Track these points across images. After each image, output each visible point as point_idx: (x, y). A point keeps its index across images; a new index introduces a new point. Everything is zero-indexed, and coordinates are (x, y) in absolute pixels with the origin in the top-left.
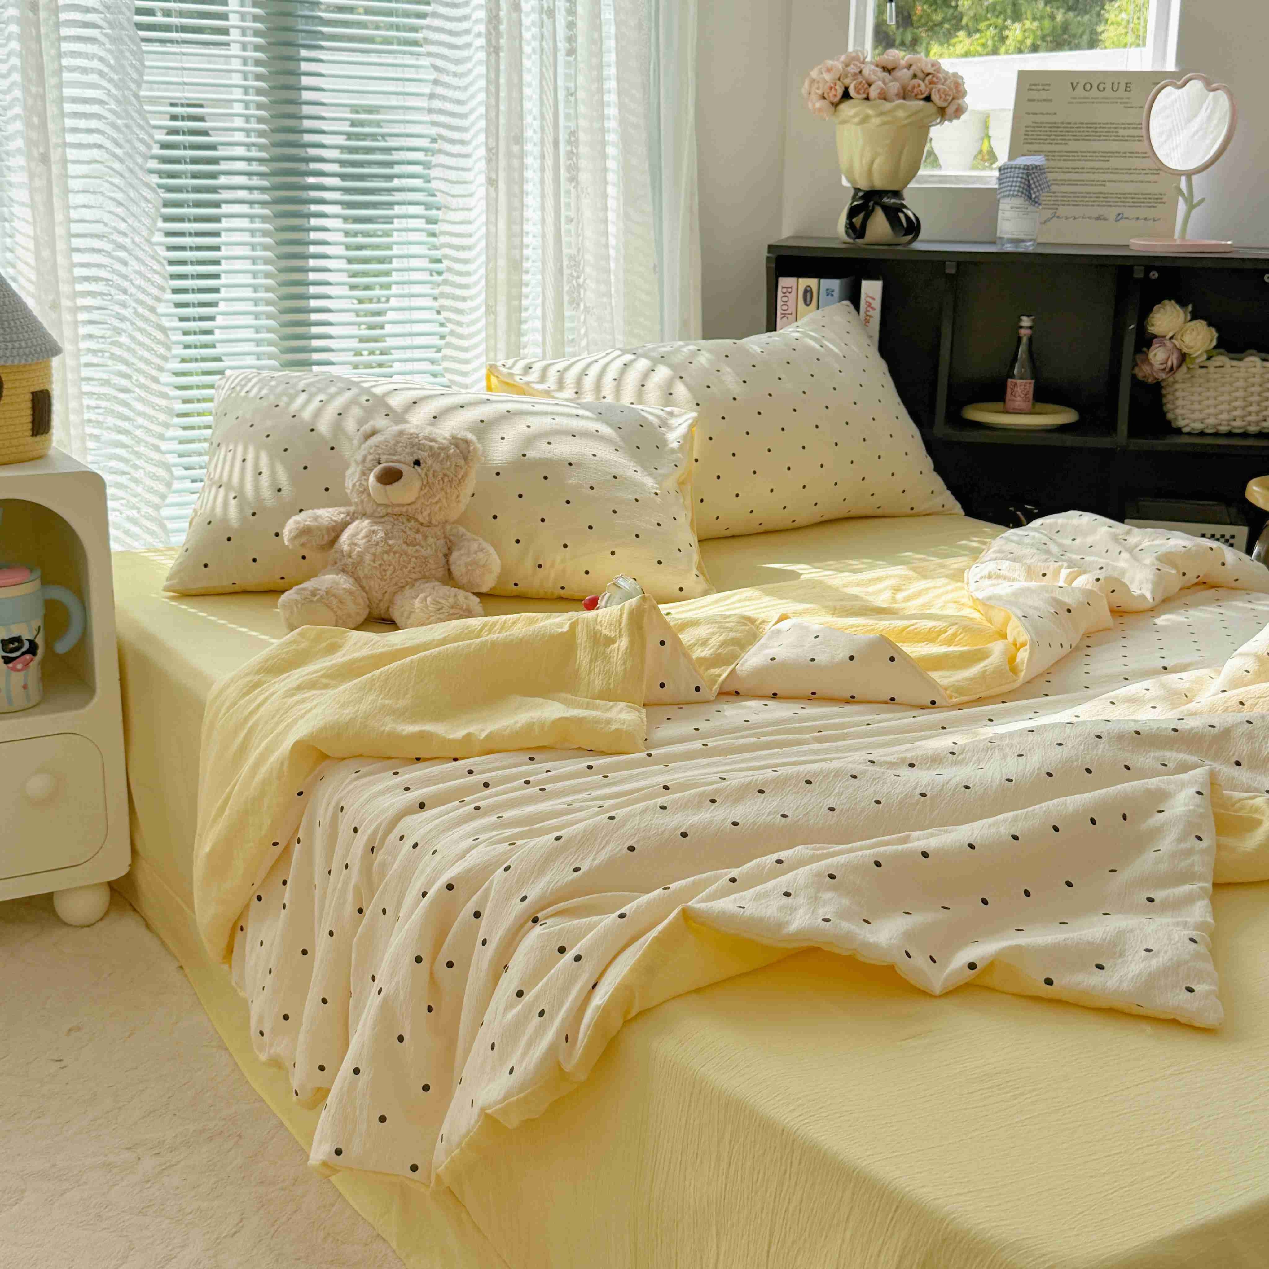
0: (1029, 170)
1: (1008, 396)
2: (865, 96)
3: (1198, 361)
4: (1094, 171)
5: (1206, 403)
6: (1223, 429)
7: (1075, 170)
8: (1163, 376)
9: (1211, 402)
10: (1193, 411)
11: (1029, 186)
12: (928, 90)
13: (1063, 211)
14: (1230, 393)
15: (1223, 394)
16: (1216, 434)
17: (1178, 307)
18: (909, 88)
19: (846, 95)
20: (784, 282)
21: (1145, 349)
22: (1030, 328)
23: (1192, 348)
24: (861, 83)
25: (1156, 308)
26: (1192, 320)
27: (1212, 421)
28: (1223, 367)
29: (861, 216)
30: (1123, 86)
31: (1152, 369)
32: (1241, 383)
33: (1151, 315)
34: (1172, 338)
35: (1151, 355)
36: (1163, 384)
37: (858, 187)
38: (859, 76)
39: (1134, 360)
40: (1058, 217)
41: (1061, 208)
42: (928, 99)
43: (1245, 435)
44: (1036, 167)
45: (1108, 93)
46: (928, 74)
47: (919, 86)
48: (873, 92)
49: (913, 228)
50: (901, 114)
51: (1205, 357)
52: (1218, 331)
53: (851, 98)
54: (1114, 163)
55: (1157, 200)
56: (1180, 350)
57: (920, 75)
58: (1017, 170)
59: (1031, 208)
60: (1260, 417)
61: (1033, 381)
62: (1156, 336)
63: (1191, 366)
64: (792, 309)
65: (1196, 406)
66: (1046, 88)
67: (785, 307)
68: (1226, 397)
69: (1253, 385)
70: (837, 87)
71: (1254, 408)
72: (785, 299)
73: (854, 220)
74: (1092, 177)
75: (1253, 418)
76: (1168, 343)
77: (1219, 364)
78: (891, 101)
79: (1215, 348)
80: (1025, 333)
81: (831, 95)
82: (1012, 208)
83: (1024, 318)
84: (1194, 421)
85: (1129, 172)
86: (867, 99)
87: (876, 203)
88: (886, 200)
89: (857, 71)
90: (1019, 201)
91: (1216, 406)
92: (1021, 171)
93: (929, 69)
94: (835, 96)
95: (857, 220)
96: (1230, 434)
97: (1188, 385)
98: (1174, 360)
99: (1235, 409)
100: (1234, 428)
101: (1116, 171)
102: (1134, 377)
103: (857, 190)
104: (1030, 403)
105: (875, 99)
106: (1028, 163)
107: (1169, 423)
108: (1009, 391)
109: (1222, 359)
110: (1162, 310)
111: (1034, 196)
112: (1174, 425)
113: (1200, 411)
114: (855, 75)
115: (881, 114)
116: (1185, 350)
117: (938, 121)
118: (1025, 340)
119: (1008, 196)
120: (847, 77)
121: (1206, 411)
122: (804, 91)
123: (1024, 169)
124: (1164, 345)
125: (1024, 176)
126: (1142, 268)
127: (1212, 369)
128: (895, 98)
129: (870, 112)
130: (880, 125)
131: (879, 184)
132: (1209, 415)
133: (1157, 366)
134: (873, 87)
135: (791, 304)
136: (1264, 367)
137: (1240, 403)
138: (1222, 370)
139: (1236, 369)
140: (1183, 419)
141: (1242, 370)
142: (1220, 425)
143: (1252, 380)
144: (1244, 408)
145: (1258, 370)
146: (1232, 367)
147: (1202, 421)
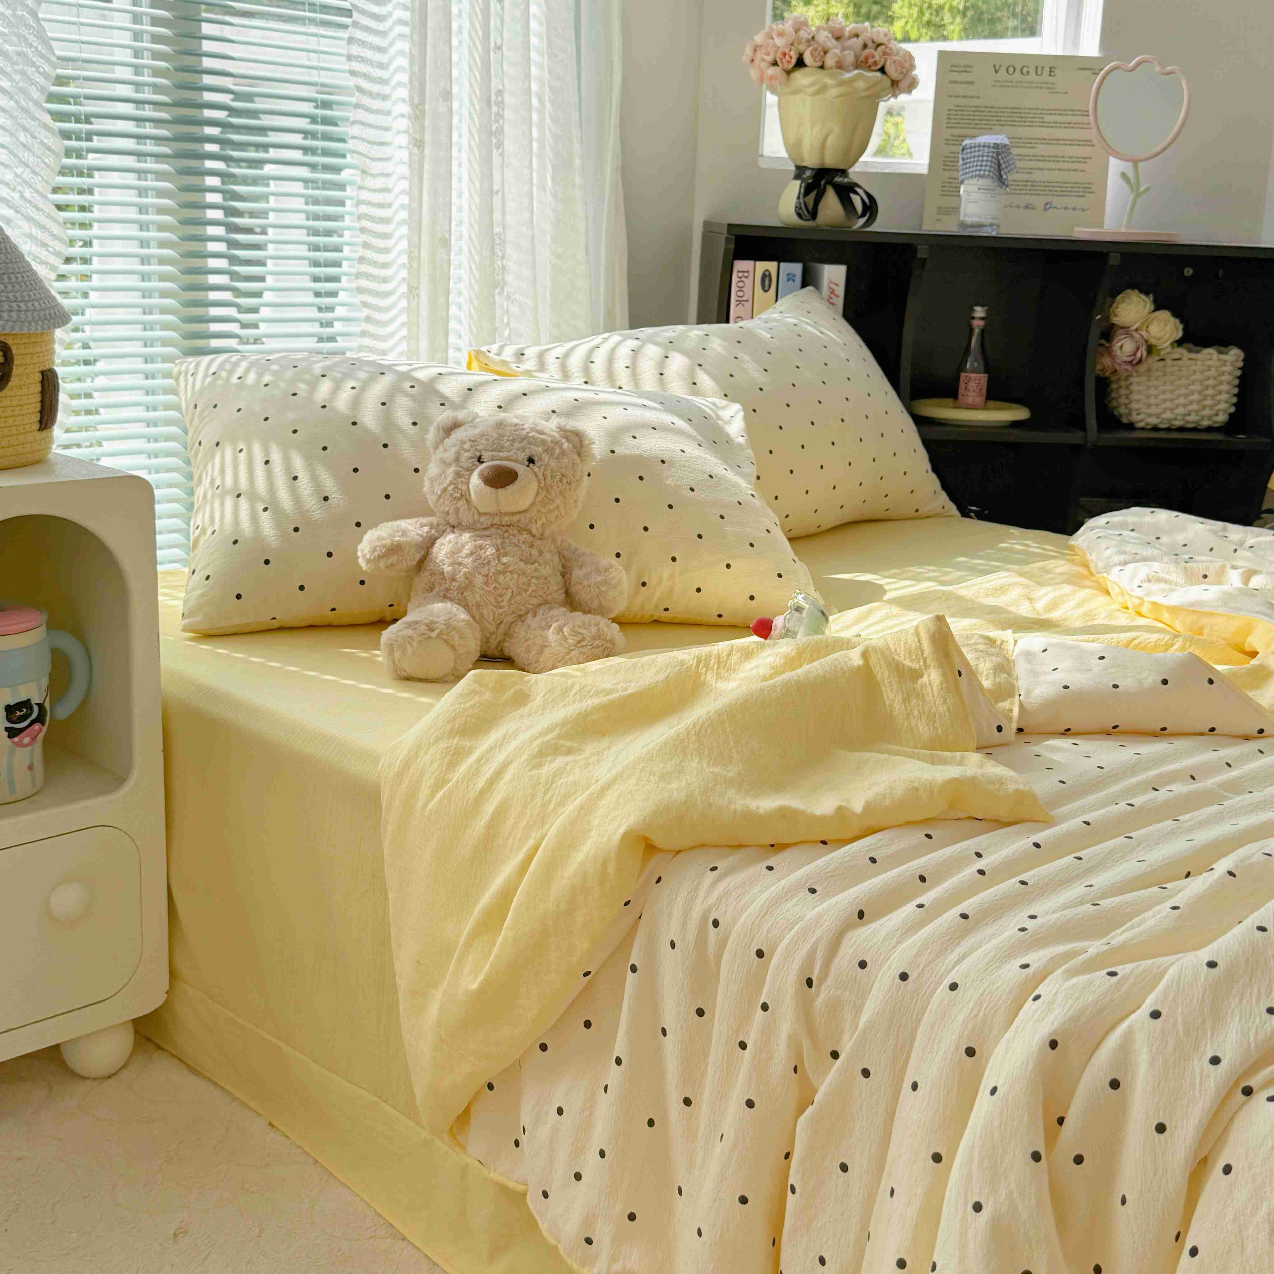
0: (999, 149)
1: (961, 392)
2: (820, 64)
3: (1161, 354)
4: (1020, 158)
5: (1162, 397)
6: (1178, 423)
9: (1168, 396)
10: (1149, 406)
11: (999, 165)
12: (883, 61)
14: (1187, 386)
15: (1179, 388)
16: (1168, 430)
17: (1143, 297)
19: (800, 63)
20: (741, 265)
21: (1107, 342)
22: (983, 319)
23: (1159, 339)
24: (816, 50)
25: (1120, 297)
26: (1156, 310)
27: (1168, 415)
28: (1180, 359)
29: (813, 195)
30: (1047, 71)
31: (1113, 361)
32: (1198, 377)
33: (1115, 305)
34: (1137, 329)
35: (1116, 346)
36: (1118, 378)
38: (813, 43)
42: (882, 70)
43: (1195, 429)
45: (1032, 77)
46: (879, 45)
47: (873, 56)
48: (830, 61)
50: (860, 85)
51: (1168, 350)
52: (1182, 322)
53: (805, 66)
55: (1085, 189)
56: (1146, 341)
57: (870, 44)
58: (986, 149)
59: (998, 190)
60: (1213, 412)
61: (986, 375)
62: (1120, 327)
64: (748, 296)
65: (1152, 400)
66: (968, 69)
67: (740, 294)
68: (1183, 391)
69: (1208, 378)
70: (792, 53)
71: (1208, 402)
72: (741, 284)
73: (806, 199)
75: (1207, 412)
76: (1134, 335)
77: (1177, 356)
78: (848, 71)
79: (1178, 341)
80: (978, 324)
81: (784, 61)
82: (979, 189)
83: (978, 309)
84: (1150, 415)
85: (1057, 158)
86: (822, 67)
87: (830, 182)
88: (838, 179)
89: (810, 37)
90: (986, 182)
91: (1172, 400)
92: (991, 150)
93: (882, 39)
94: (789, 62)
95: (809, 200)
96: (1181, 429)
97: (1144, 378)
98: (1143, 351)
99: (1191, 402)
100: (1187, 422)
101: (1043, 158)
103: (802, 168)
104: (984, 399)
105: (831, 68)
107: (1118, 417)
108: (962, 385)
109: (1182, 352)
110: (1125, 300)
112: (1125, 420)
113: (1157, 405)
114: (808, 41)
115: (841, 84)
116: (1153, 341)
117: (889, 94)
118: (977, 331)
119: (976, 176)
120: (799, 44)
121: (1163, 406)
122: (746, 59)
123: (994, 147)
124: (1132, 337)
125: (995, 155)
126: (1118, 255)
127: (1169, 362)
128: (852, 68)
129: (829, 81)
130: (838, 96)
131: (830, 162)
132: (1165, 410)
133: (1120, 358)
134: (829, 55)
135: (748, 289)
136: (1219, 360)
137: (1195, 397)
138: (1180, 362)
139: (1194, 362)
140: (1138, 414)
141: (1199, 363)
142: (1175, 419)
143: (1208, 373)
144: (1199, 402)
145: (1213, 363)
146: (1189, 359)
147: (1158, 416)
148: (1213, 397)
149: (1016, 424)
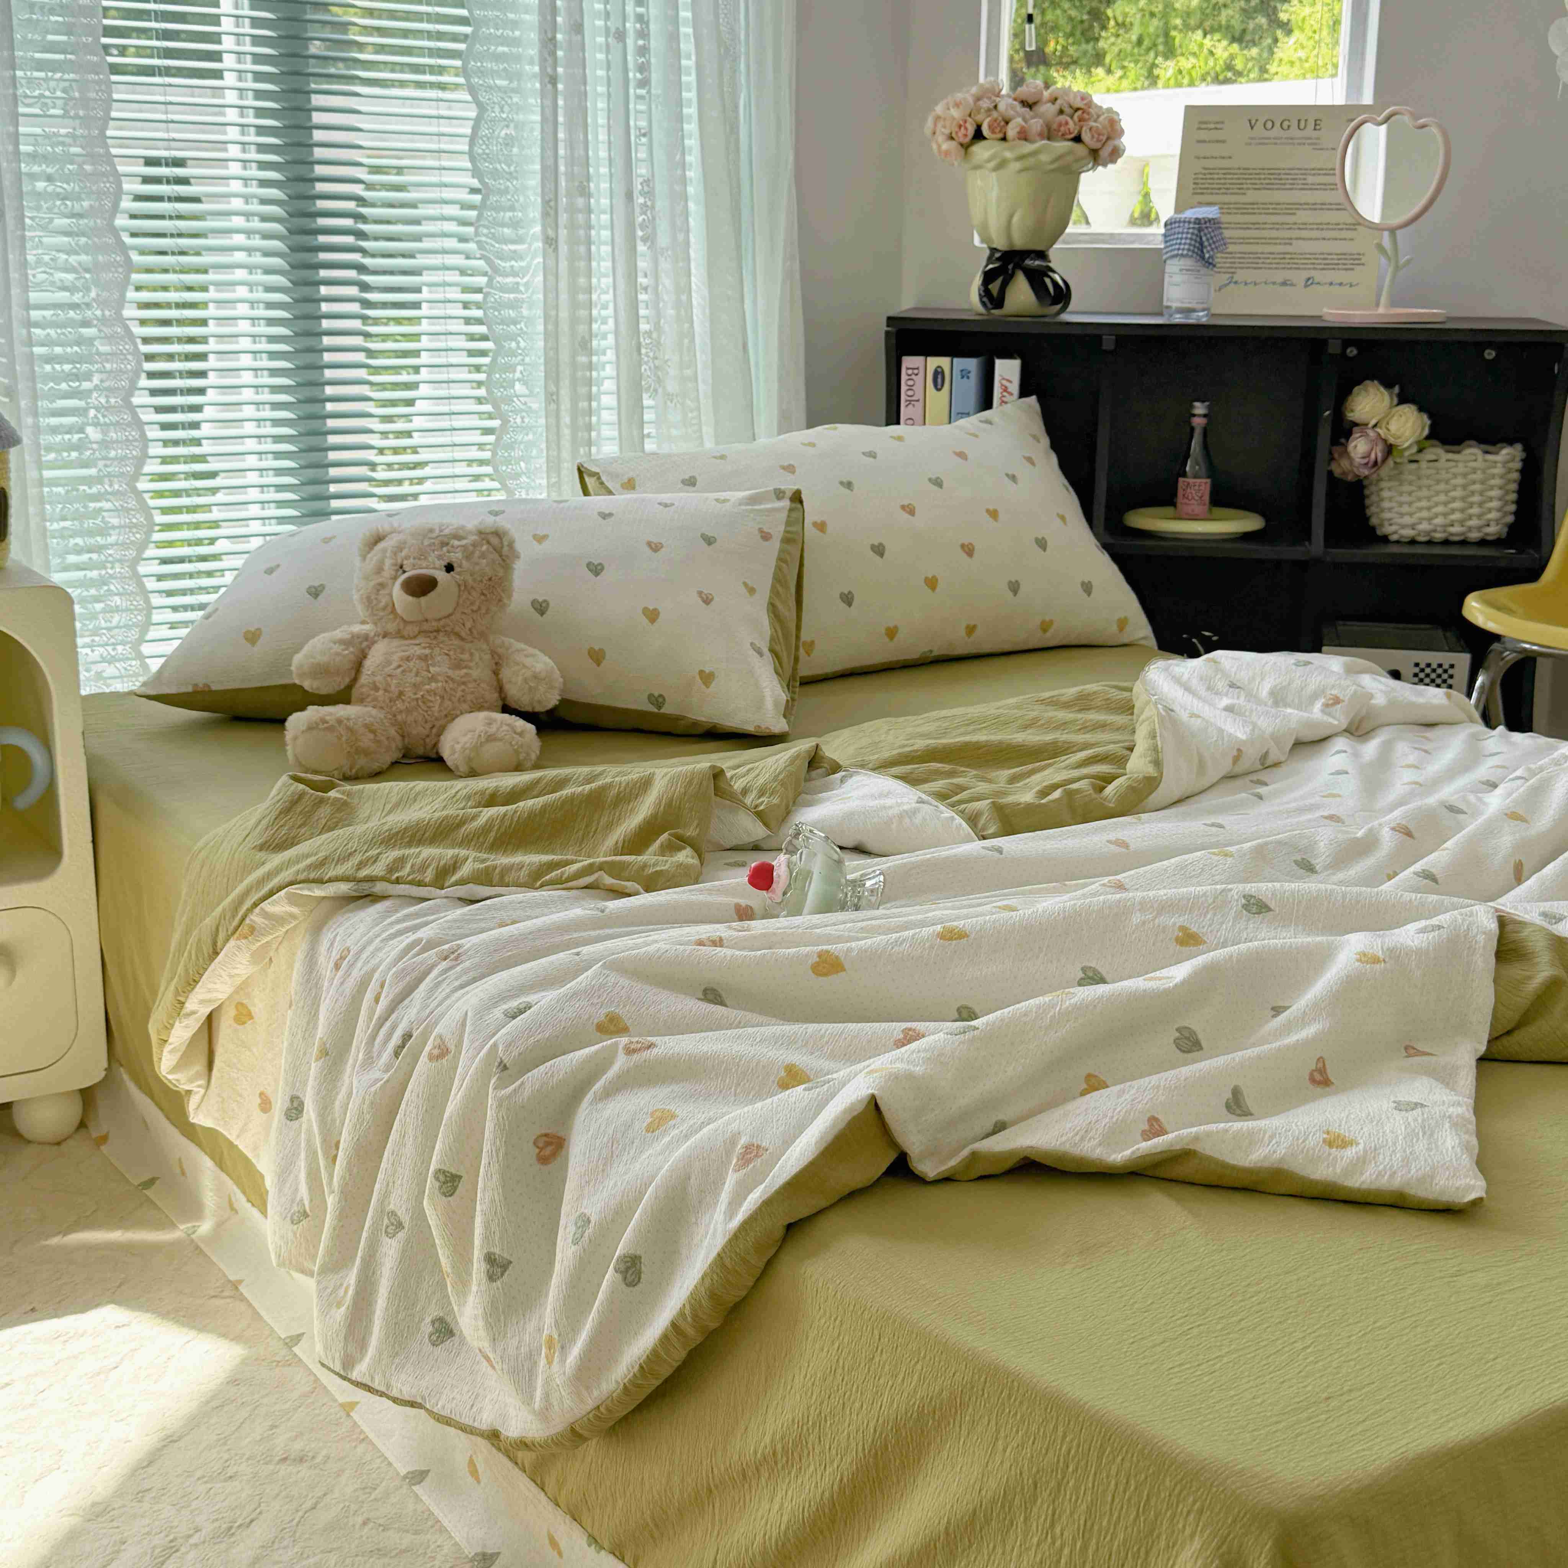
0: (1201, 224)
1: (1180, 499)
2: (1001, 135)
3: (1407, 453)
4: (1276, 226)
5: (1418, 504)
6: (1439, 536)
7: (1257, 226)
8: (1365, 472)
9: (1424, 503)
10: (1402, 515)
11: (1201, 243)
12: (1078, 128)
13: (1241, 275)
14: (1446, 492)
15: (1437, 493)
16: (1430, 543)
17: (1382, 389)
18: (1055, 126)
19: (978, 135)
20: (909, 362)
21: (1343, 440)
22: (1205, 416)
23: (1399, 438)
24: (995, 120)
25: (1356, 389)
26: (1399, 404)
27: (1424, 526)
28: (1436, 461)
29: (1000, 280)
30: (1311, 125)
31: (1351, 464)
32: (1460, 481)
33: (1350, 398)
34: (1375, 426)
35: (1351, 446)
36: (1365, 483)
37: (994, 246)
38: (994, 112)
39: (1331, 453)
40: (1236, 283)
41: (1238, 271)
42: (1078, 139)
43: (1464, 543)
44: (1210, 220)
45: (1294, 132)
46: (1077, 109)
47: (1067, 123)
48: (1012, 131)
49: (1062, 295)
50: (1045, 157)
51: (1415, 449)
52: (1431, 417)
53: (985, 138)
54: (1303, 216)
55: (1354, 261)
56: (1385, 441)
57: (1067, 110)
58: (1186, 225)
59: (1204, 271)
60: (1482, 523)
61: (1209, 481)
62: (1356, 424)
63: (1398, 460)
64: (919, 395)
65: (1405, 509)
66: (1218, 126)
67: (910, 393)
68: (1442, 498)
69: (1474, 483)
70: (968, 125)
71: (1475, 510)
72: (910, 383)
73: (990, 287)
74: (1274, 234)
75: (1474, 522)
76: (1371, 434)
77: (1433, 457)
78: (1032, 142)
79: (1428, 438)
80: (1198, 422)
81: (960, 134)
82: (1181, 270)
83: (1197, 404)
84: (1403, 527)
85: (1320, 226)
86: (1004, 139)
87: (1017, 266)
88: (1028, 262)
89: (991, 106)
90: (1188, 263)
91: (1429, 509)
92: (1191, 226)
93: (1078, 103)
94: (966, 135)
95: (994, 287)
96: (1446, 542)
97: (1396, 483)
98: (1378, 452)
99: (1453, 511)
100: (1452, 534)
101: (1304, 226)
102: (1330, 473)
103: (993, 250)
104: (1207, 507)
105: (1014, 140)
106: (1200, 216)
107: (1373, 529)
108: (1180, 492)
109: (1437, 452)
110: (1363, 393)
111: (1207, 256)
112: (1379, 533)
113: (1411, 515)
114: (989, 110)
115: (1021, 157)
116: (1391, 440)
117: (1090, 165)
118: (1198, 431)
119: (1176, 256)
120: (979, 113)
122: (928, 130)
123: (1195, 223)
124: (1367, 435)
125: (1195, 232)
126: (1339, 341)
127: (1424, 464)
128: (1038, 138)
129: (1008, 155)
130: (1021, 171)
131: (1020, 242)
132: (1421, 520)
133: (1358, 460)
134: (1010, 125)
135: (918, 388)
136: (1486, 461)
137: (1457, 505)
138: (1436, 464)
139: (1453, 464)
140: (1391, 525)
141: (1461, 465)
142: (1435, 531)
143: (1474, 476)
144: (1462, 511)
145: (1479, 464)
146: (1448, 460)
147: (1413, 527)
148: (1480, 504)
149: (1246, 537)
